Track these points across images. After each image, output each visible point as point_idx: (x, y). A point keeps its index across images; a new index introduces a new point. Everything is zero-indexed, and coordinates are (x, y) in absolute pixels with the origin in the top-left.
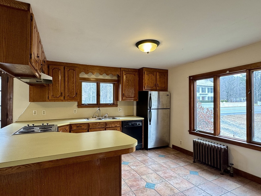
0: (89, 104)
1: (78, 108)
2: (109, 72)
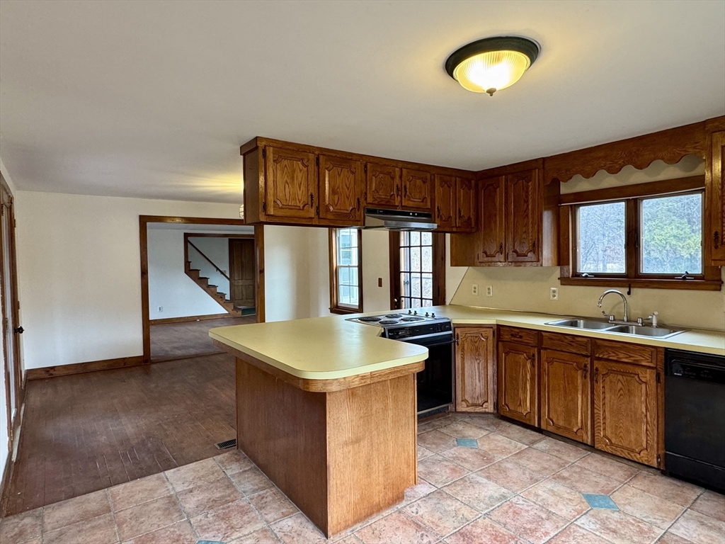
0: (596, 275)
1: (562, 284)
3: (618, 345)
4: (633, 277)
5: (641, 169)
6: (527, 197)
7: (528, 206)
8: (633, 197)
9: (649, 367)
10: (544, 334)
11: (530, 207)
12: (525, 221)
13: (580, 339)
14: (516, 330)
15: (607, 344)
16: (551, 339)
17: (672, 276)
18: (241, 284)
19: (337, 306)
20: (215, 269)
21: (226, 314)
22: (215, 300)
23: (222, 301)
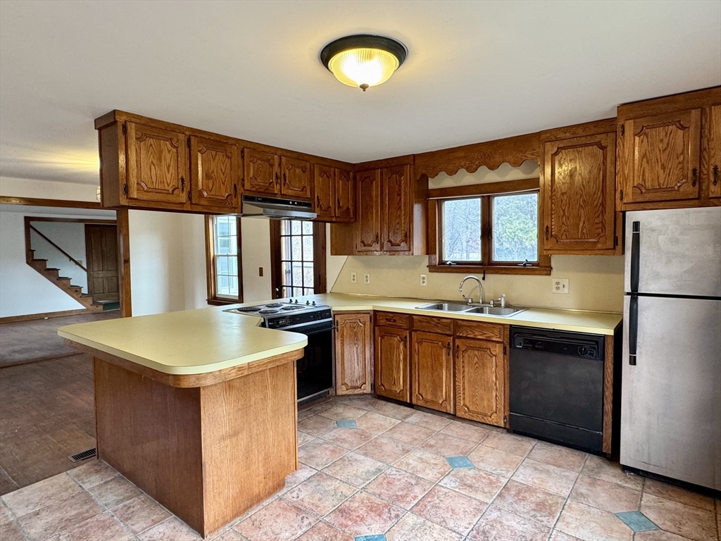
0: (458, 263)
1: (430, 272)
2: (497, 158)
3: (475, 324)
4: (487, 266)
5: (493, 170)
6: (400, 190)
7: (401, 199)
8: (486, 193)
9: (498, 342)
10: (414, 317)
11: (402, 200)
12: (399, 212)
13: (444, 320)
14: (390, 315)
15: (465, 323)
16: (420, 321)
17: (516, 264)
18: (101, 276)
19: (215, 298)
20: (68, 259)
21: (83, 310)
22: (69, 294)
23: (77, 295)
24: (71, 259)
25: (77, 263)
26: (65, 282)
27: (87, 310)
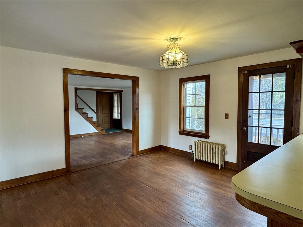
18: (102, 116)
21: (97, 133)
22: (92, 125)
23: (95, 125)
24: (90, 108)
25: (93, 110)
26: (90, 119)
27: (99, 132)
